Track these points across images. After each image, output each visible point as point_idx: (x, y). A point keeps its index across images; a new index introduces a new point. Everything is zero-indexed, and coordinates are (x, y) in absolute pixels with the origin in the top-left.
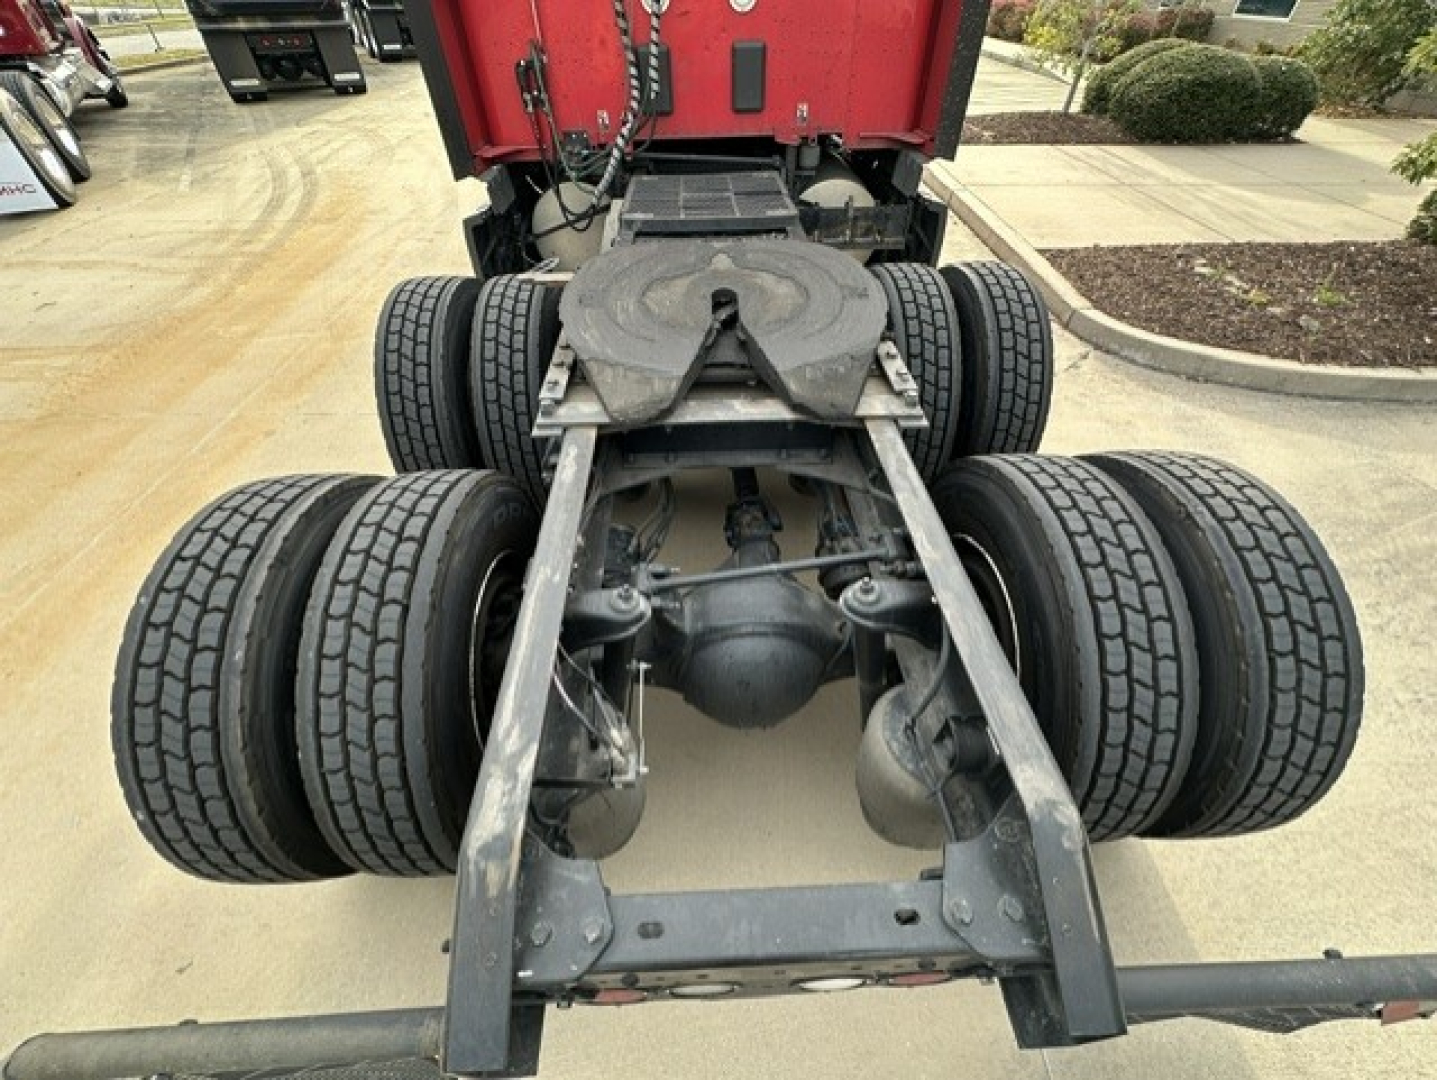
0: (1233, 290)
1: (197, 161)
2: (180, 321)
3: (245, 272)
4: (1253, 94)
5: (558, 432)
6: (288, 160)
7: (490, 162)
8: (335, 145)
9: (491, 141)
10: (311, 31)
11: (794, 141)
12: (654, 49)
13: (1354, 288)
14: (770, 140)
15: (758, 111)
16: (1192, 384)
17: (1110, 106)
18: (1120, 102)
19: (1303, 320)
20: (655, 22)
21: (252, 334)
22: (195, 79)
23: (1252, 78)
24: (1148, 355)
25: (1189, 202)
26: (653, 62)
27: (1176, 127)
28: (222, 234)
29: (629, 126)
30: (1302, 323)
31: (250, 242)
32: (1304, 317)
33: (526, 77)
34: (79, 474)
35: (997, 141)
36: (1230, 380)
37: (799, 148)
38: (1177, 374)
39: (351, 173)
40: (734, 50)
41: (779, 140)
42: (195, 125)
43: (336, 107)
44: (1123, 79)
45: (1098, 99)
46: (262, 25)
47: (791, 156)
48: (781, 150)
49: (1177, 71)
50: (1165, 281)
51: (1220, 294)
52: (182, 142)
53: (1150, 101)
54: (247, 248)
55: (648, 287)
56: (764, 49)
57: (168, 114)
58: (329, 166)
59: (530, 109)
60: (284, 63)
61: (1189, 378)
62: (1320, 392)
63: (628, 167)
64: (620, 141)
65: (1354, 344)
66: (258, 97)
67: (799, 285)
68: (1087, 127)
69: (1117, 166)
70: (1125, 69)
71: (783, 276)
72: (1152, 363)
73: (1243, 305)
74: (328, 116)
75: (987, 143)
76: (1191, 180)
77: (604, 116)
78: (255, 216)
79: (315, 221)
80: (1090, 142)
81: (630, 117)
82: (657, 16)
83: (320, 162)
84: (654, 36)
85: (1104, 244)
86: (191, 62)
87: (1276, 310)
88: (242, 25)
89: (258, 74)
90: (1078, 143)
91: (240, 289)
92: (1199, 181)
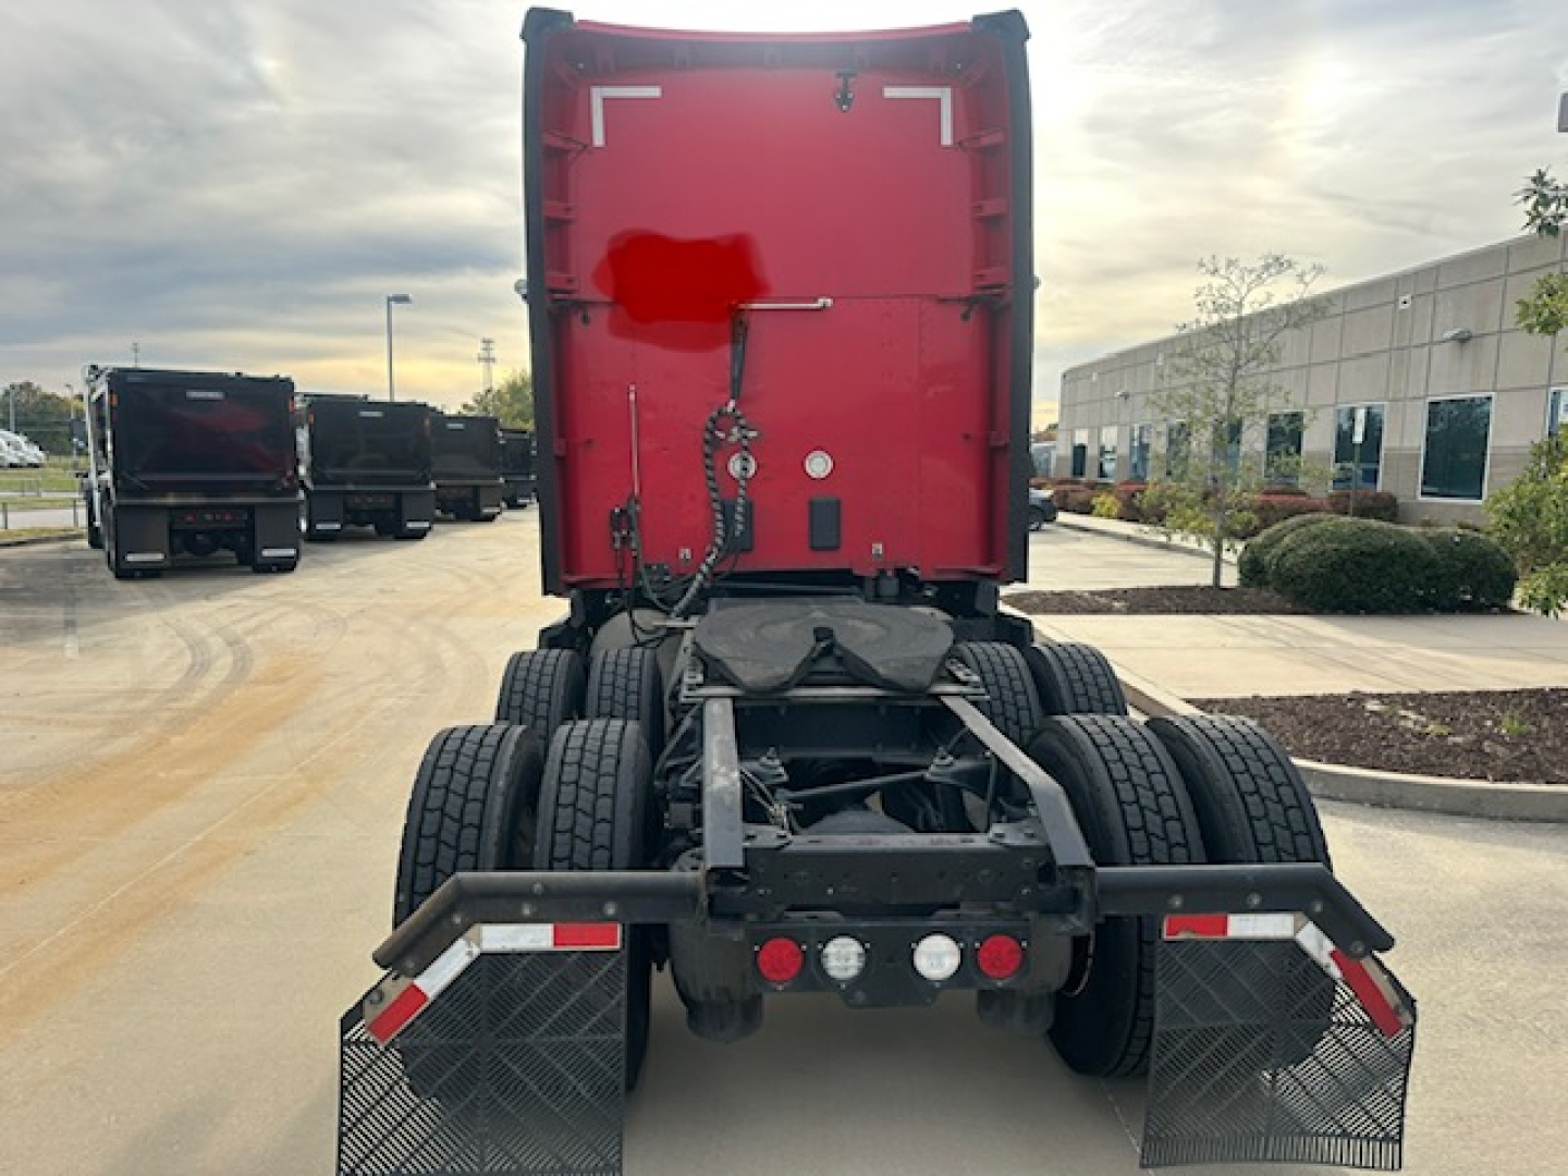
0: (1410, 724)
1: (80, 631)
2: (105, 765)
3: (180, 723)
4: (1431, 564)
5: (701, 700)
6: (204, 632)
7: (573, 585)
8: (266, 617)
9: (569, 571)
10: (251, 508)
11: (871, 573)
12: (740, 501)
13: (1547, 718)
14: (849, 571)
15: (836, 548)
16: (1378, 811)
17: (1269, 578)
18: (1277, 573)
19: (1487, 746)
20: (743, 483)
21: (202, 777)
22: (57, 556)
23: (1422, 549)
24: (1320, 785)
25: (1373, 662)
26: (740, 509)
27: (1355, 597)
28: (136, 693)
29: (713, 557)
30: (1488, 750)
31: (176, 700)
32: (1486, 743)
33: (621, 520)
34: (22, 883)
35: (1132, 610)
36: (1420, 804)
37: (876, 579)
38: (1358, 802)
39: (293, 641)
40: (811, 503)
41: (857, 572)
42: (70, 598)
43: (256, 583)
44: (1274, 551)
45: (1252, 570)
46: (195, 500)
47: (869, 586)
48: (859, 581)
49: (1329, 540)
50: (1330, 718)
51: (1394, 728)
52: (57, 614)
53: (1310, 571)
54: (174, 705)
55: (763, 625)
56: (838, 503)
57: (27, 589)
58: (260, 637)
59: (617, 545)
60: (199, 537)
61: (1373, 805)
62: (1527, 814)
63: (704, 595)
64: (704, 568)
65: (1547, 765)
66: (149, 573)
67: (882, 626)
68: (1246, 598)
69: (1285, 633)
70: (1273, 542)
71: (868, 621)
72: (1327, 793)
73: (1421, 736)
74: (246, 591)
75: (1119, 612)
76: (1380, 644)
77: (686, 553)
78: (176, 679)
79: (257, 682)
80: (1253, 612)
81: (715, 550)
82: (746, 479)
83: (249, 632)
84: (742, 492)
85: (1265, 694)
86: (47, 540)
87: (1459, 739)
88: (171, 500)
89: (166, 549)
90: (1237, 612)
91: (175, 740)
92: (1390, 645)
